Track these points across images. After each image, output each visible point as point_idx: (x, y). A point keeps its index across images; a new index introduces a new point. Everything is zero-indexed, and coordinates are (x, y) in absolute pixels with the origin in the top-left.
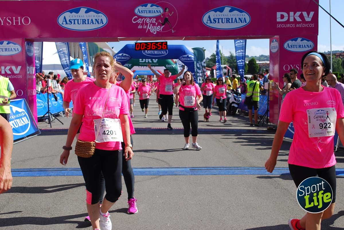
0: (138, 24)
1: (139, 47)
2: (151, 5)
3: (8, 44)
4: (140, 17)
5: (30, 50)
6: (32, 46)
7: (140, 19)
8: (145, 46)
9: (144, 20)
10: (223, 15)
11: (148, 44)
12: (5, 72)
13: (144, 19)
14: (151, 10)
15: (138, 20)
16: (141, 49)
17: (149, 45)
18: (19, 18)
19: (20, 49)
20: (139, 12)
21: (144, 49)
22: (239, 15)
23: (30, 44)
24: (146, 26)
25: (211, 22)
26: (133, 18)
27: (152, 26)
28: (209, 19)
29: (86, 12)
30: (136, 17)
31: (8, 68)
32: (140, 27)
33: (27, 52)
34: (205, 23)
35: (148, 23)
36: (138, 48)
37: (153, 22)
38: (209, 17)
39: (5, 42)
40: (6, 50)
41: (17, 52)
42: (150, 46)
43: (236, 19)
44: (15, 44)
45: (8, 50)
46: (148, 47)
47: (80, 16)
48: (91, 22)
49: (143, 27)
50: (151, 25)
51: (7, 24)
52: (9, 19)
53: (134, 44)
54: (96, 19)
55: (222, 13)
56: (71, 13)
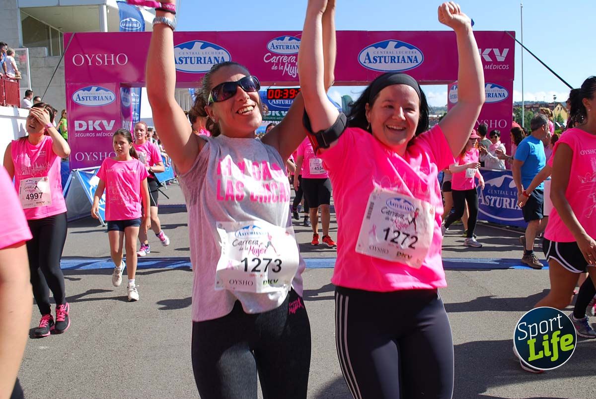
0: (271, 64)
1: (273, 95)
2: (289, 38)
3: (97, 90)
4: (274, 54)
5: (126, 99)
6: (129, 94)
7: (275, 57)
8: (281, 94)
9: (279, 58)
10: (386, 53)
11: (285, 90)
12: (94, 128)
13: (279, 57)
14: (289, 45)
15: (272, 58)
16: (276, 97)
17: (285, 92)
18: (112, 55)
19: (113, 97)
20: (272, 48)
21: (277, 97)
22: (408, 52)
23: (126, 90)
24: (282, 67)
25: (370, 62)
26: (264, 56)
27: (291, 66)
28: (367, 58)
29: (202, 47)
30: (269, 54)
31: (98, 122)
32: (274, 68)
33: (123, 102)
34: (362, 63)
35: (285, 63)
36: (271, 95)
37: (292, 62)
38: (368, 55)
39: (94, 88)
40: (95, 98)
41: (110, 101)
42: (287, 94)
43: (403, 57)
44: (107, 91)
45: (97, 99)
46: (285, 95)
47: (193, 53)
48: (208, 61)
49: (278, 67)
50: (290, 65)
51: (97, 64)
52: (99, 57)
53: (266, 90)
54: (215, 56)
55: (386, 50)
56: (182, 49)
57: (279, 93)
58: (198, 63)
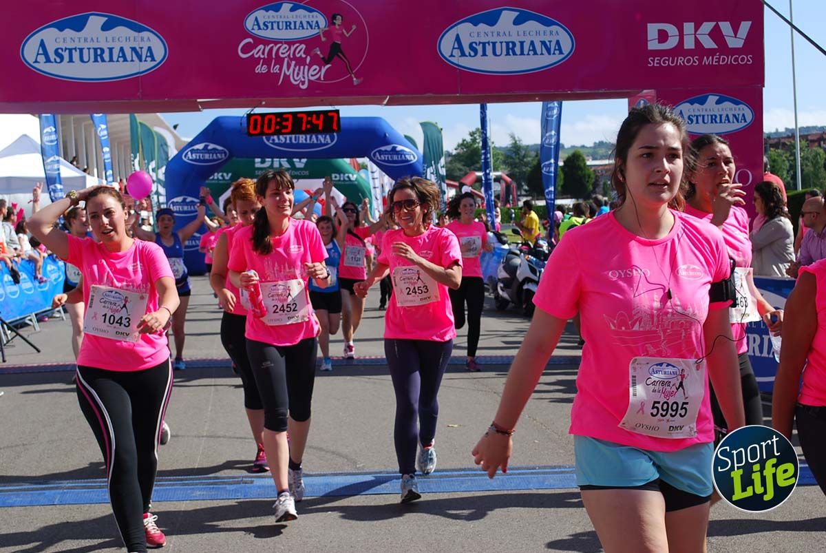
0: (254, 61)
1: (259, 127)
2: (291, 5)
4: (259, 41)
7: (261, 47)
8: (277, 123)
9: (272, 48)
10: (495, 34)
11: (284, 116)
13: (271, 45)
14: (292, 20)
15: (255, 48)
16: (266, 130)
17: (287, 120)
20: (256, 27)
21: (270, 132)
22: (542, 33)
24: (278, 66)
25: (463, 54)
26: (240, 42)
27: (295, 66)
28: (456, 46)
29: (105, 27)
30: (249, 40)
32: (261, 69)
34: (447, 56)
35: (284, 58)
36: (255, 128)
37: (298, 56)
38: (458, 39)
42: (289, 124)
43: (532, 43)
46: (286, 127)
47: (86, 40)
48: (119, 57)
49: (269, 68)
50: (294, 62)
53: (245, 117)
54: (133, 46)
55: (495, 28)
56: (61, 30)
57: (273, 122)
58: (96, 61)
